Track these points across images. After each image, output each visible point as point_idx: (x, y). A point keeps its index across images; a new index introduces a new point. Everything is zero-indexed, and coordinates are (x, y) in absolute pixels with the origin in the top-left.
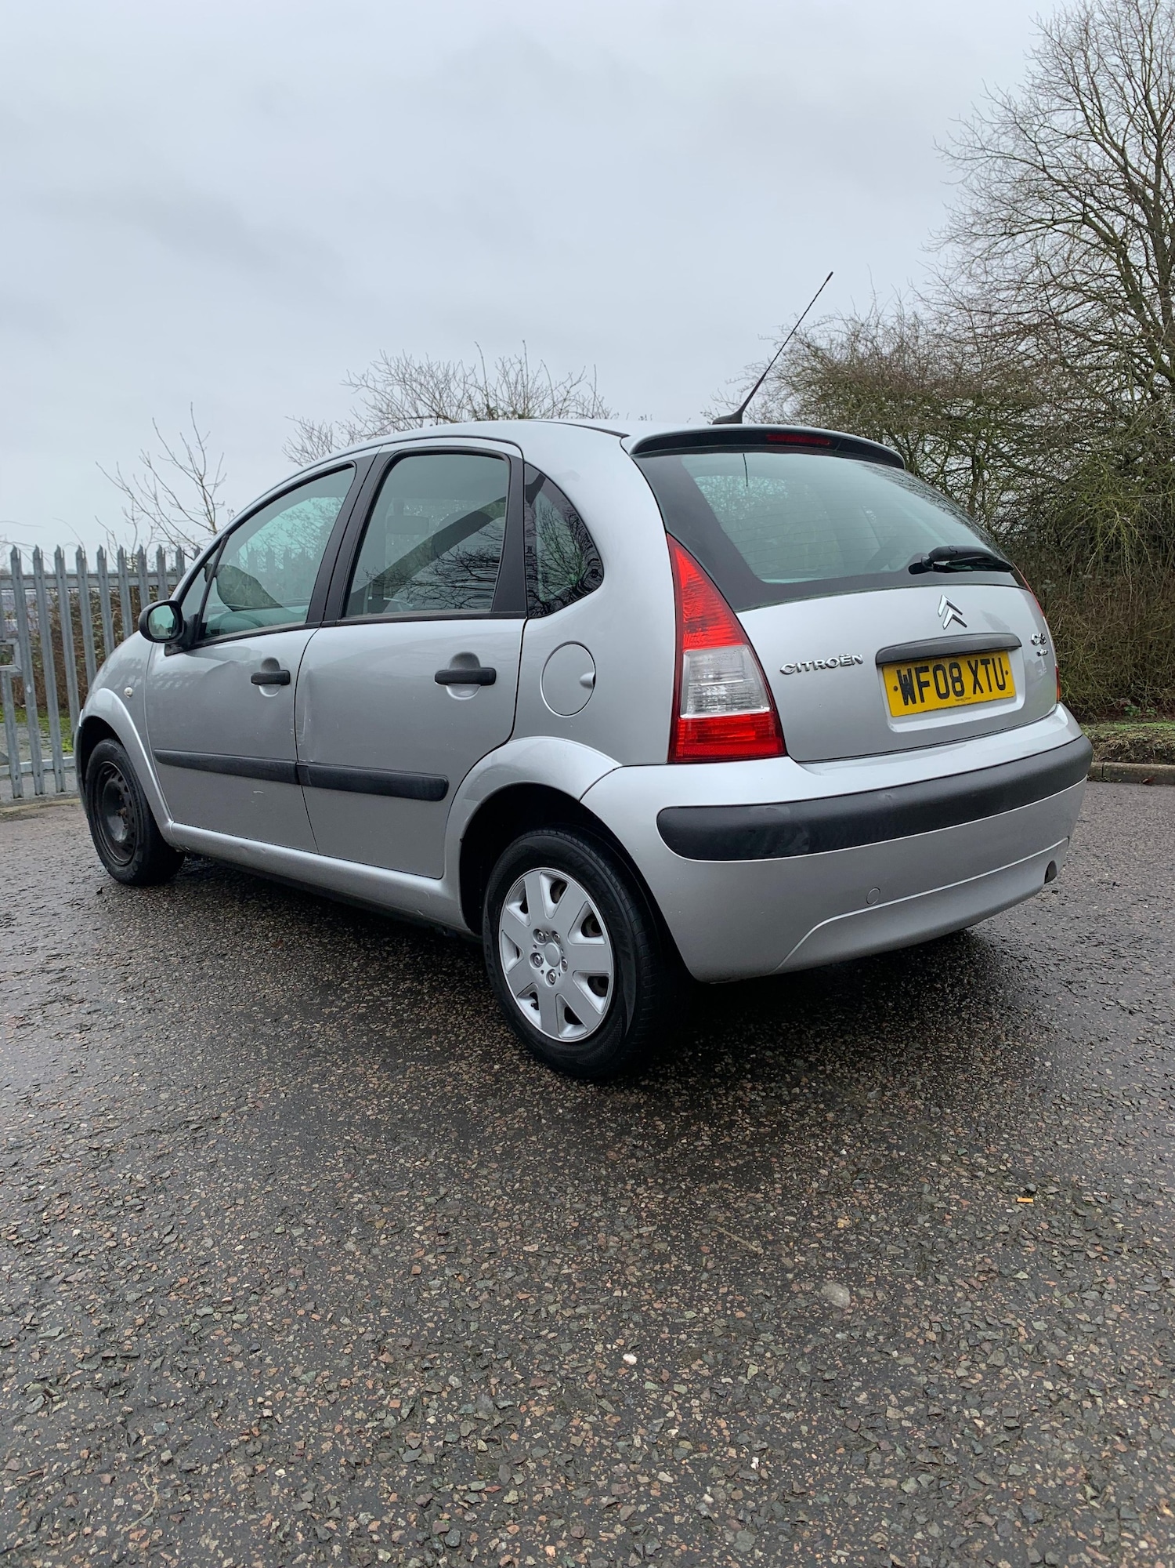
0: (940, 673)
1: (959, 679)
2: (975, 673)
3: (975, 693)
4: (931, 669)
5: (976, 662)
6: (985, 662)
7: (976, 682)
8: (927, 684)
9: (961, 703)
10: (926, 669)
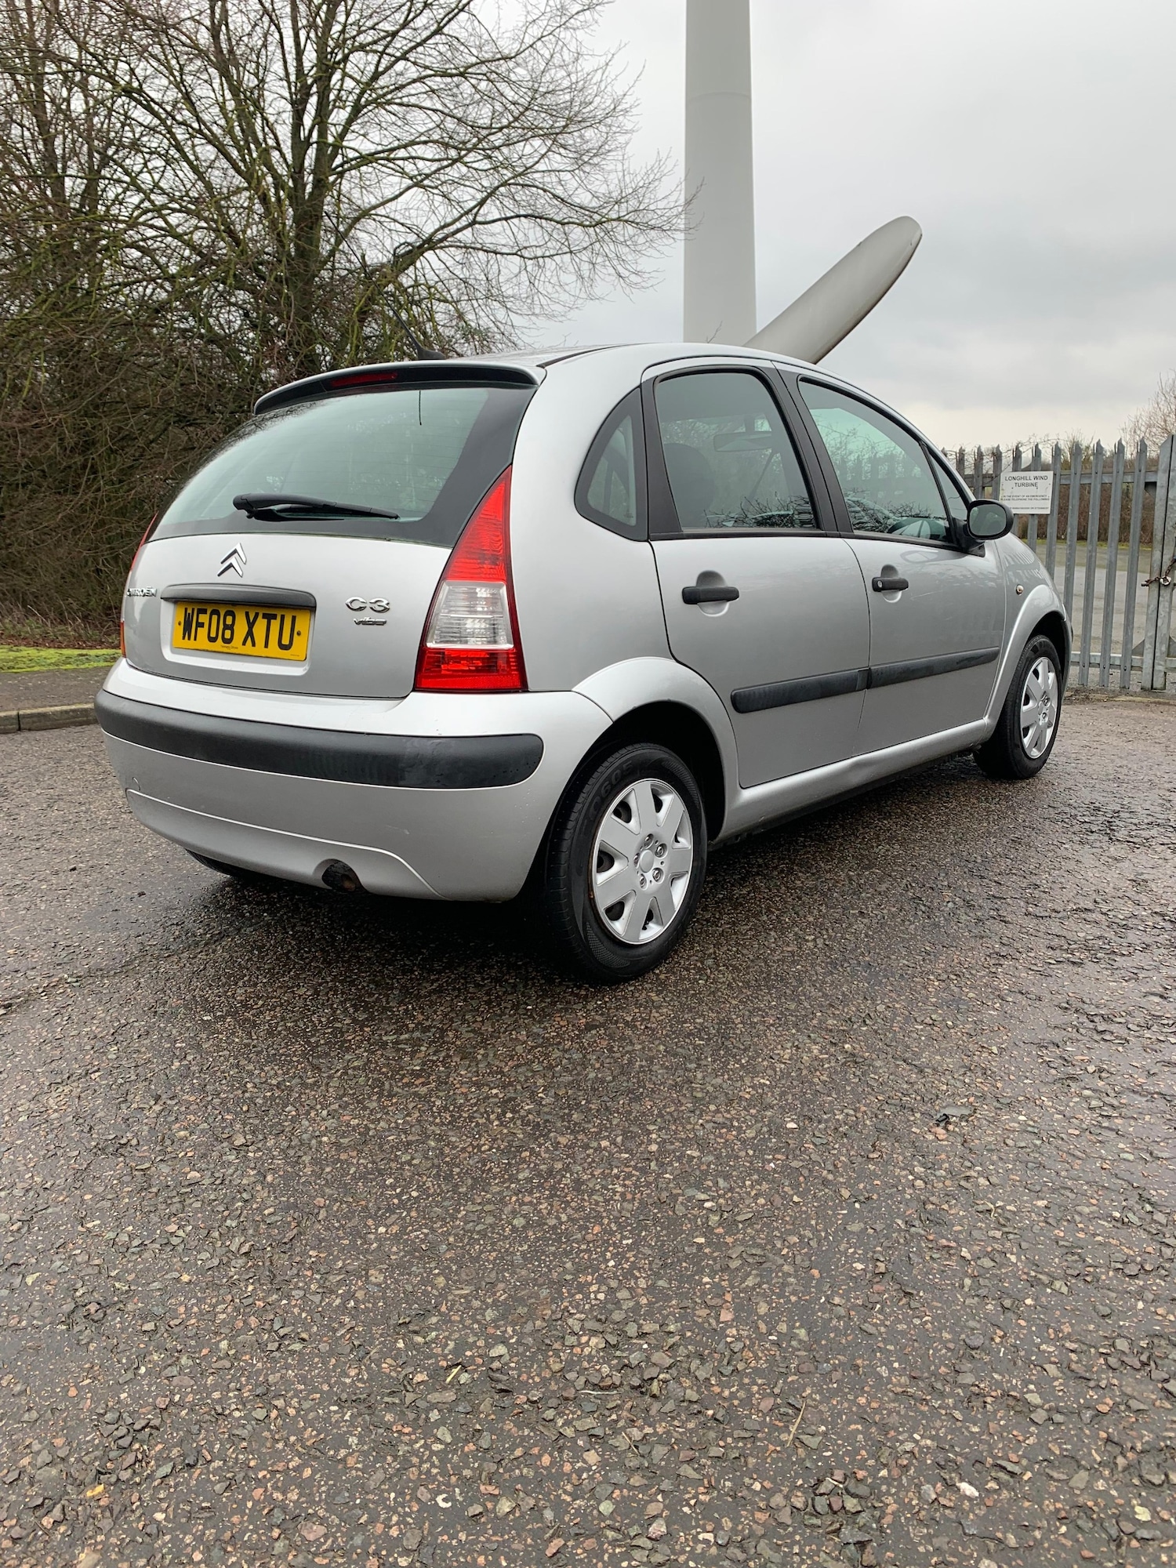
0: (215, 618)
1: (231, 628)
2: (251, 625)
3: (244, 644)
4: (209, 612)
5: (257, 615)
6: (270, 618)
7: (250, 634)
8: (202, 625)
9: (226, 650)
10: (204, 612)
